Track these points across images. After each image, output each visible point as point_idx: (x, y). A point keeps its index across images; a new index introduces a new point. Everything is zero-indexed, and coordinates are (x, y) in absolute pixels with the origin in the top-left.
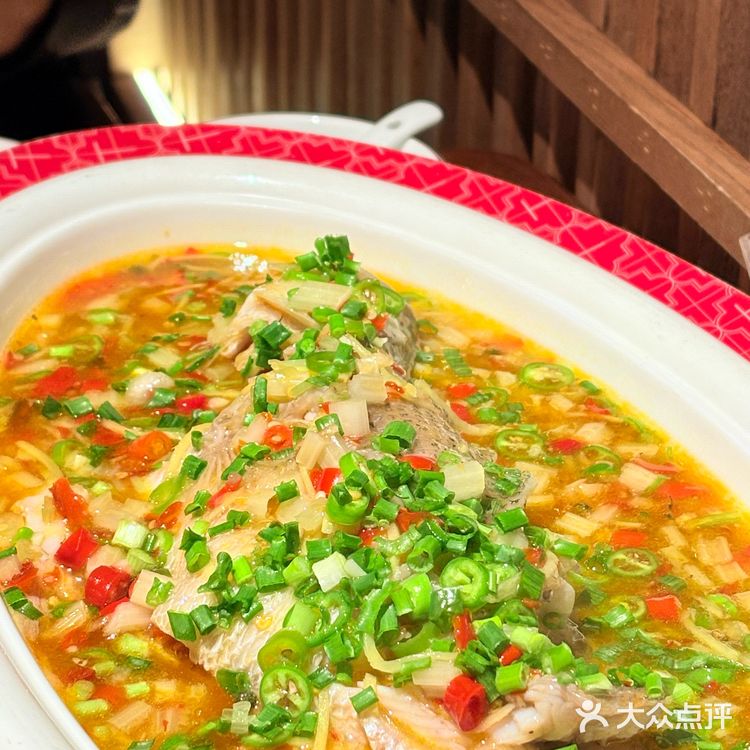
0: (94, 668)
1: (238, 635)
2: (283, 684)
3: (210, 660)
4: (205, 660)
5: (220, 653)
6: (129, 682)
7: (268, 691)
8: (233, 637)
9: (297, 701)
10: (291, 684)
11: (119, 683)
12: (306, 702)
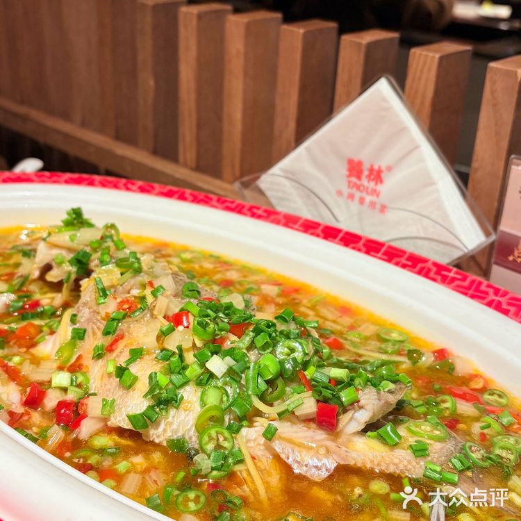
0: (89, 462)
1: (173, 417)
2: (215, 437)
3: (158, 437)
4: (155, 437)
5: (164, 430)
6: (115, 464)
7: (207, 444)
8: (170, 419)
9: (226, 444)
10: (219, 436)
11: (110, 466)
12: (231, 444)
